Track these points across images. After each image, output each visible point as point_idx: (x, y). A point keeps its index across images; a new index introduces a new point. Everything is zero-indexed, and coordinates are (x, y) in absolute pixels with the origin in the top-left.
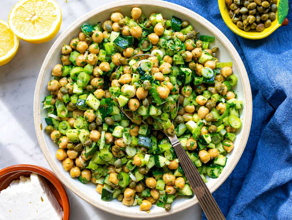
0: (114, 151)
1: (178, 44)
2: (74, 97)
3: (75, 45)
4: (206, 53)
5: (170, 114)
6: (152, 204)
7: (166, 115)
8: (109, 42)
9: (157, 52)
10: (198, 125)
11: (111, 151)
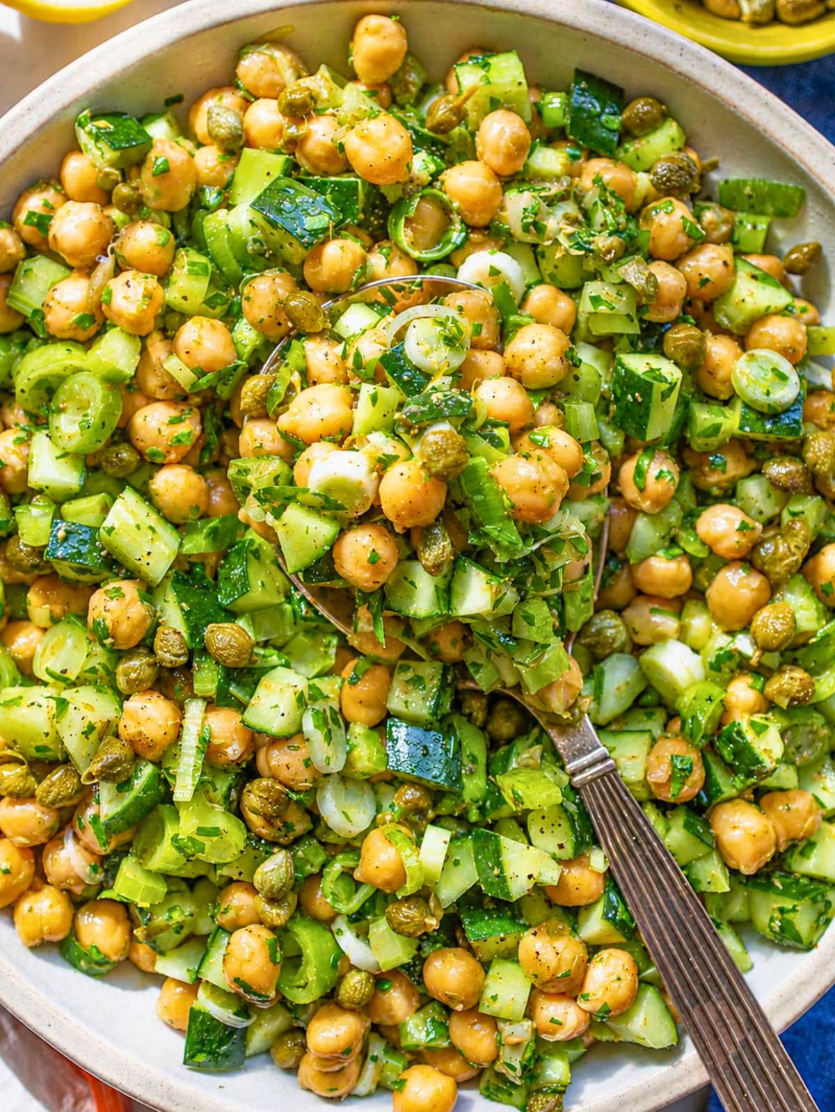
0: (255, 812)
1: (610, 219)
2: (35, 511)
3: (42, 222)
4: (756, 273)
5: (559, 603)
6: (460, 1085)
7: (541, 613)
8: (230, 207)
9: (491, 267)
10: (708, 666)
11: (237, 811)
